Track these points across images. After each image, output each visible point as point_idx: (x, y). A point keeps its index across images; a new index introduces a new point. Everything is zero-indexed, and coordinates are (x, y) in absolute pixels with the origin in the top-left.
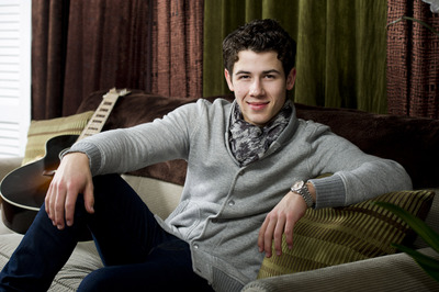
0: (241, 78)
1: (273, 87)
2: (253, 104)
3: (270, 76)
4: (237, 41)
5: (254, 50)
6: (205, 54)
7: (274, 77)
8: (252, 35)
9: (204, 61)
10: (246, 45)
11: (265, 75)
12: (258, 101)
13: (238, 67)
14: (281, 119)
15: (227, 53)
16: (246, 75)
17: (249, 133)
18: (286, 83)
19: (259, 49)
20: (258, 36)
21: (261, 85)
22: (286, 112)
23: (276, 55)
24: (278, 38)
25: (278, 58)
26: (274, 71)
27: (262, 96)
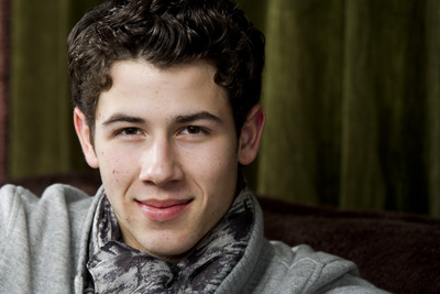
0: (117, 133)
1: (203, 158)
2: (151, 204)
3: (194, 130)
4: (107, 36)
5: (155, 60)
6: (18, 61)
7: (206, 131)
8: (149, 18)
9: (16, 81)
10: (132, 48)
11: (183, 125)
12: (163, 196)
13: (111, 104)
14: (225, 241)
15: (82, 66)
16: (132, 127)
17: (139, 277)
18: (236, 147)
19: (167, 58)
20: (164, 24)
21: (171, 155)
22: (239, 223)
23: (211, 72)
24: (217, 27)
25: (218, 80)
26: (205, 115)
27: (175, 182)
